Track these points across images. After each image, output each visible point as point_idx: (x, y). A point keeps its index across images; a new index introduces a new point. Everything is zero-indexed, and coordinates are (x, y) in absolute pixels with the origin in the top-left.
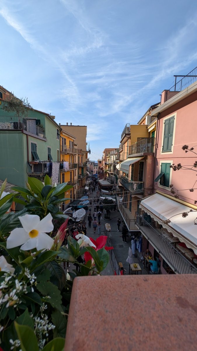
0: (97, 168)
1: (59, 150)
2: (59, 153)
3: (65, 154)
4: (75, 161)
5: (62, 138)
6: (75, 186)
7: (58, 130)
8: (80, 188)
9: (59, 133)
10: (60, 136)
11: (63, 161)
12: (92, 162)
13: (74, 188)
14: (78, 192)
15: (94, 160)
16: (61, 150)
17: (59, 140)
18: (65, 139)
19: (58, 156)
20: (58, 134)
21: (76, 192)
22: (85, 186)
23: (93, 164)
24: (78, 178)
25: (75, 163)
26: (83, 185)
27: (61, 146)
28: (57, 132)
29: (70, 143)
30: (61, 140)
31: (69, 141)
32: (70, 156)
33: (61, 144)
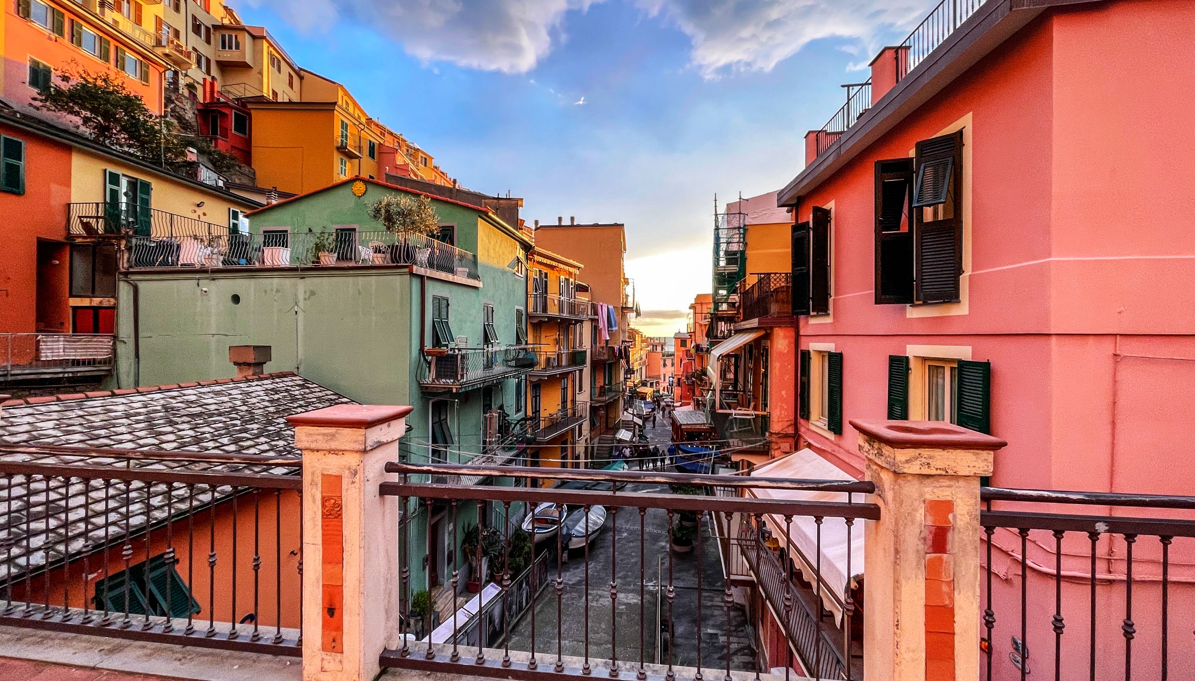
0: (673, 365)
4: (581, 342)
5: (535, 271)
10: (528, 269)
14: (592, 446)
17: (523, 280)
18: (545, 275)
19: (519, 328)
20: (519, 261)
21: (583, 449)
23: (659, 348)
24: (591, 400)
25: (578, 349)
26: (611, 426)
27: (529, 296)
28: (517, 256)
29: (561, 284)
30: (529, 280)
31: (560, 277)
32: (559, 326)
33: (529, 291)
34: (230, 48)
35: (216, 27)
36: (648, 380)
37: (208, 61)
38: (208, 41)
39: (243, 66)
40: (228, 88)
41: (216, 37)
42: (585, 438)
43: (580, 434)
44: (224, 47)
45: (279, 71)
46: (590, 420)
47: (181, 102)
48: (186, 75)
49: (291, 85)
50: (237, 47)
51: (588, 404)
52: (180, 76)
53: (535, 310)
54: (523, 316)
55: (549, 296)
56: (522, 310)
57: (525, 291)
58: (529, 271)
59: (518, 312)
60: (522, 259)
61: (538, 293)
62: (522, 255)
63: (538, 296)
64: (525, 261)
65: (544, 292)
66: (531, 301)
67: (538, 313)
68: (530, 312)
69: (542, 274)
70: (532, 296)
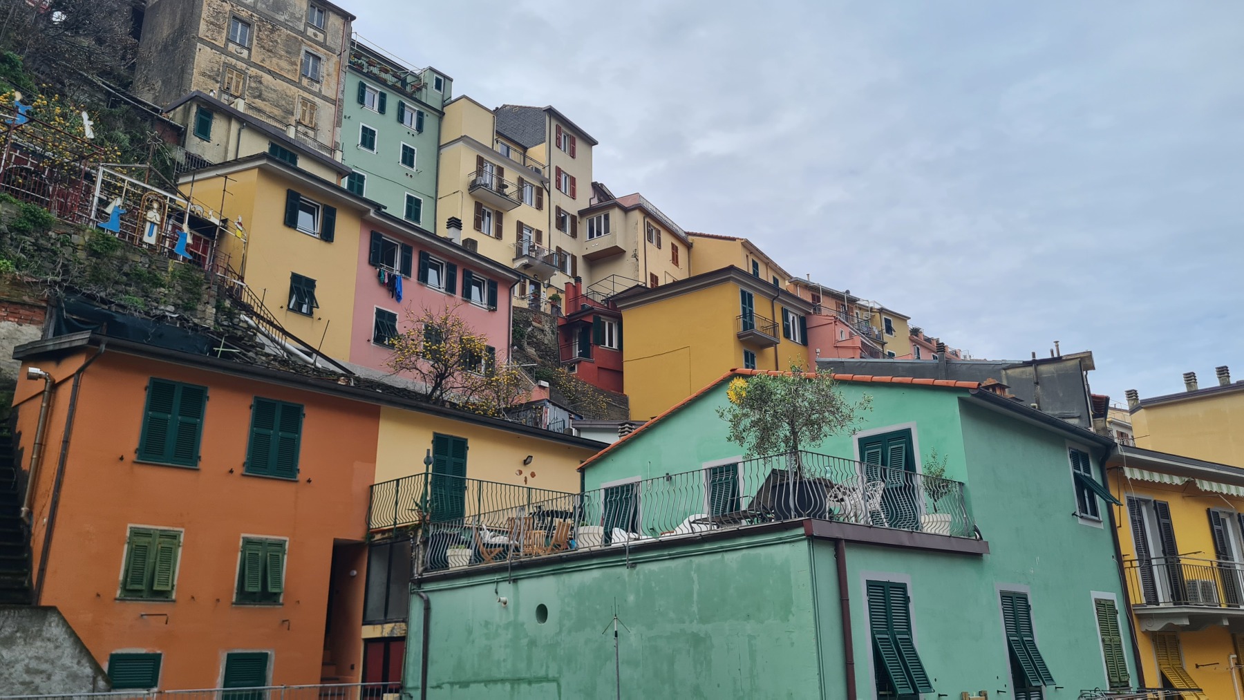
1: (1112, 595)
2: (1121, 620)
3: (1184, 630)
5: (1134, 505)
7: (1079, 458)
9: (1095, 475)
11: (1166, 684)
16: (1137, 595)
17: (1104, 527)
18: (1162, 512)
19: (1112, 649)
20: (1082, 484)
27: (1127, 564)
28: (1075, 474)
29: (1216, 527)
30: (1118, 525)
31: (1208, 511)
32: (1233, 637)
33: (1123, 553)
34: (599, 234)
35: (582, 213)
37: (574, 258)
38: (574, 234)
39: (614, 254)
40: (596, 288)
41: (583, 227)
44: (591, 236)
45: (659, 246)
47: (540, 322)
48: (549, 286)
49: (675, 260)
50: (607, 231)
52: (543, 289)
53: (1152, 597)
54: (1118, 616)
55: (1183, 561)
56: (1113, 601)
57: (1112, 552)
58: (1114, 505)
59: (1104, 607)
60: (1091, 479)
61: (1153, 556)
62: (1088, 470)
63: (1154, 562)
64: (1099, 482)
65: (1167, 551)
66: (1135, 577)
67: (1162, 605)
68: (1136, 605)
69: (1155, 508)
70: (1136, 564)
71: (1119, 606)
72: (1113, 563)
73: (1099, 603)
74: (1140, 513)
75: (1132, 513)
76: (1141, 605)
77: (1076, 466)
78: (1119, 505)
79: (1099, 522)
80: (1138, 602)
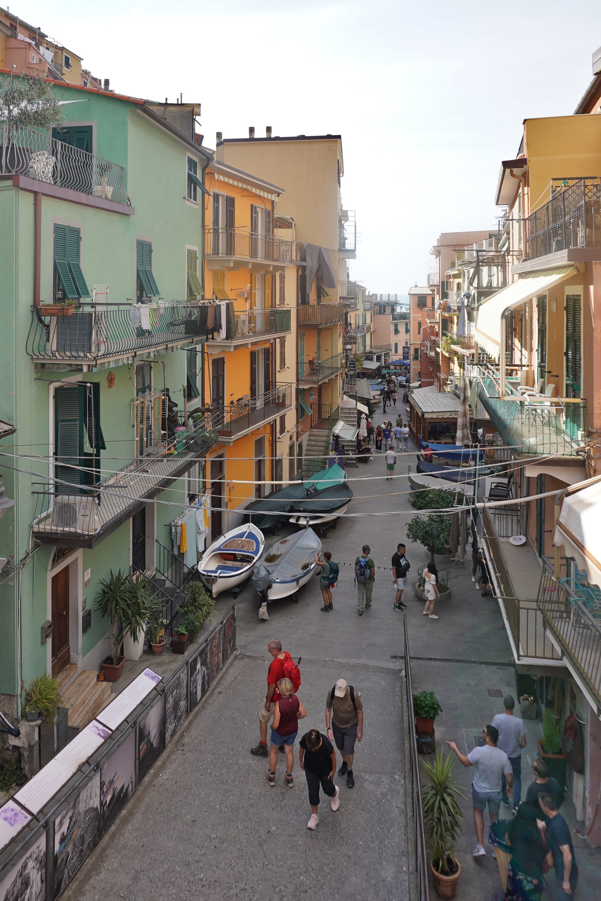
0: (407, 331)
1: (197, 248)
2: (199, 262)
3: (230, 269)
4: (282, 298)
5: (216, 197)
6: (283, 419)
7: (192, 164)
8: (311, 428)
9: (199, 176)
10: (204, 192)
12: (385, 299)
13: (273, 426)
14: (300, 446)
15: (392, 293)
16: (209, 249)
17: (198, 208)
18: (230, 202)
19: (192, 276)
20: (191, 180)
21: (287, 451)
22: (334, 421)
23: (388, 310)
24: (298, 380)
25: (279, 308)
26: (325, 416)
27: (207, 231)
28: (188, 173)
29: (254, 215)
30: (206, 208)
31: (252, 205)
32: (251, 275)
33: (206, 224)
36: (374, 351)
42: (290, 434)
43: (282, 430)
46: (297, 409)
51: (294, 386)
53: (216, 251)
54: (198, 260)
55: (236, 231)
56: (196, 251)
57: (201, 224)
58: (206, 195)
59: (191, 254)
60: (196, 178)
61: (220, 227)
62: (195, 172)
63: (220, 231)
64: (201, 180)
65: (228, 225)
66: (210, 238)
67: (220, 255)
68: (208, 255)
69: (226, 200)
70: (211, 231)
71: (199, 255)
72: (200, 229)
73: (189, 251)
74: (218, 203)
75: (214, 202)
76: (209, 255)
77: (190, 169)
78: (209, 195)
79: (197, 204)
80: (209, 253)
